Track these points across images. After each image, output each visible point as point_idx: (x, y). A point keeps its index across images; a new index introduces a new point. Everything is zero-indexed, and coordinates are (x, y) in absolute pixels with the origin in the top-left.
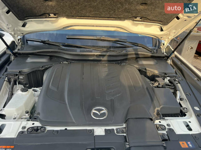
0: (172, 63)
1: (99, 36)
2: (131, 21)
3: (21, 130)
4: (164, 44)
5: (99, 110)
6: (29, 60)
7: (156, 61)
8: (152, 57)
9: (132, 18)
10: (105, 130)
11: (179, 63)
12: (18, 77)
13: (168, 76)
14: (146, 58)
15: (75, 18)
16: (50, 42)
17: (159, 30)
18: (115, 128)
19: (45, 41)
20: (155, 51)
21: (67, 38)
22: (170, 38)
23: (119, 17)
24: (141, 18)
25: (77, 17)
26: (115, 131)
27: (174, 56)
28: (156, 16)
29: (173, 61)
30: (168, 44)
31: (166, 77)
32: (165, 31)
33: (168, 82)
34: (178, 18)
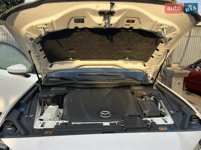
0: (156, 89)
1: (101, 72)
2: (123, 60)
3: (56, 124)
4: (149, 76)
5: (105, 113)
6: (53, 89)
7: (144, 87)
8: (142, 85)
9: (123, 59)
10: (110, 123)
11: (161, 88)
12: (46, 100)
13: (153, 96)
14: (136, 85)
15: (86, 60)
16: (67, 78)
17: (143, 66)
18: (116, 122)
19: (63, 77)
20: (144, 81)
21: (79, 75)
22: (152, 71)
23: (115, 58)
24: (129, 59)
25: (87, 59)
26: (117, 124)
27: (157, 84)
28: (138, 56)
29: (157, 87)
30: (152, 76)
31: (151, 96)
32: (147, 66)
33: (153, 99)
34: (153, 57)
